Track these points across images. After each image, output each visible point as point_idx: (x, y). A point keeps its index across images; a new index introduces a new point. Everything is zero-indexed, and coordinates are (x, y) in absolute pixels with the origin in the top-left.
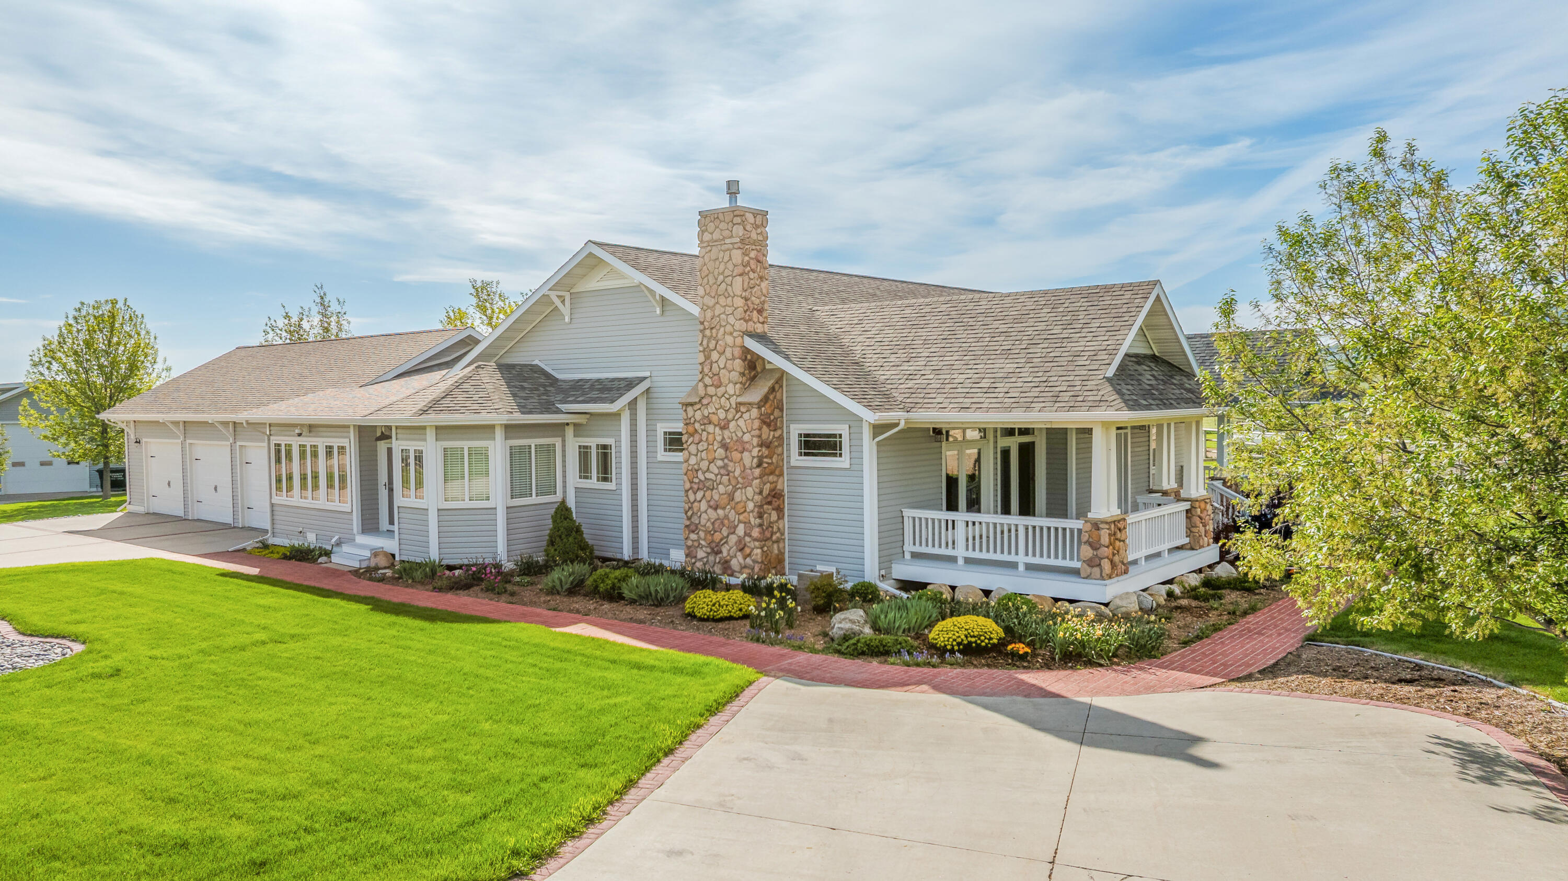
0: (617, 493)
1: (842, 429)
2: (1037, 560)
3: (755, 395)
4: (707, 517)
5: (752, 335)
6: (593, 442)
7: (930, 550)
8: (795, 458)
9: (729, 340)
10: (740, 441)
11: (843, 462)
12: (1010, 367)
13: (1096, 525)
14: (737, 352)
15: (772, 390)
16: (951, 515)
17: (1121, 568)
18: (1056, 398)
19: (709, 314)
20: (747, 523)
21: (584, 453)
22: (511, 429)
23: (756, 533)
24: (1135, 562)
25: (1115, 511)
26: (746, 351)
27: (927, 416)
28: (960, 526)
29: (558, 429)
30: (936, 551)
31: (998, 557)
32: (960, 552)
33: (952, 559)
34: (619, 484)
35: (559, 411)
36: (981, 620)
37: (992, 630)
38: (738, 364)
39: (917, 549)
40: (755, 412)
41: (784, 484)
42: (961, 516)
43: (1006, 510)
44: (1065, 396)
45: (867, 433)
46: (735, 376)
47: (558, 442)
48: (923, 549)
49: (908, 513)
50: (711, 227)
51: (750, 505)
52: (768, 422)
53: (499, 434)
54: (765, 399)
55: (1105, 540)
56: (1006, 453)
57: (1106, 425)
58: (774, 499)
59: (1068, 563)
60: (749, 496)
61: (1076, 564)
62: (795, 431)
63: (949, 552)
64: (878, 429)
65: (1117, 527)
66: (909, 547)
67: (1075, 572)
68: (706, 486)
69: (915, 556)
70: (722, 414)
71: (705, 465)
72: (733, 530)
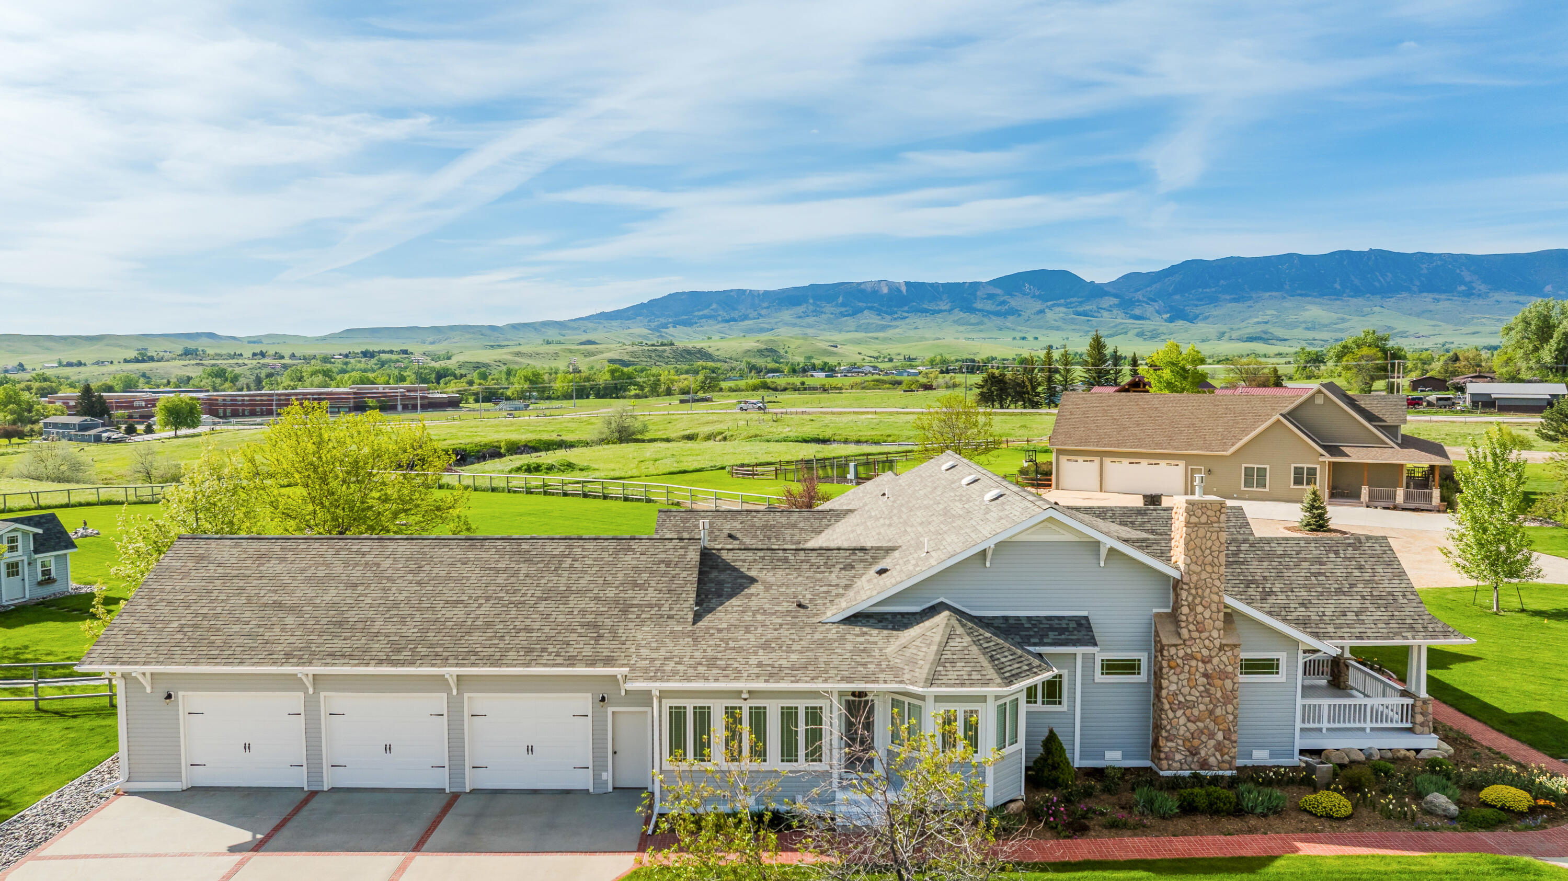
0: (1068, 713)
1: (1282, 656)
4: (1186, 728)
11: (1281, 677)
16: (1318, 701)
26: (1226, 605)
32: (1325, 725)
33: (1327, 730)
34: (1071, 706)
36: (1513, 790)
37: (1522, 792)
40: (1237, 651)
42: (1325, 702)
45: (1300, 657)
46: (1218, 624)
61: (1409, 726)
62: (1242, 657)
63: (1317, 725)
70: (1205, 652)
71: (1186, 690)
72: (1212, 736)
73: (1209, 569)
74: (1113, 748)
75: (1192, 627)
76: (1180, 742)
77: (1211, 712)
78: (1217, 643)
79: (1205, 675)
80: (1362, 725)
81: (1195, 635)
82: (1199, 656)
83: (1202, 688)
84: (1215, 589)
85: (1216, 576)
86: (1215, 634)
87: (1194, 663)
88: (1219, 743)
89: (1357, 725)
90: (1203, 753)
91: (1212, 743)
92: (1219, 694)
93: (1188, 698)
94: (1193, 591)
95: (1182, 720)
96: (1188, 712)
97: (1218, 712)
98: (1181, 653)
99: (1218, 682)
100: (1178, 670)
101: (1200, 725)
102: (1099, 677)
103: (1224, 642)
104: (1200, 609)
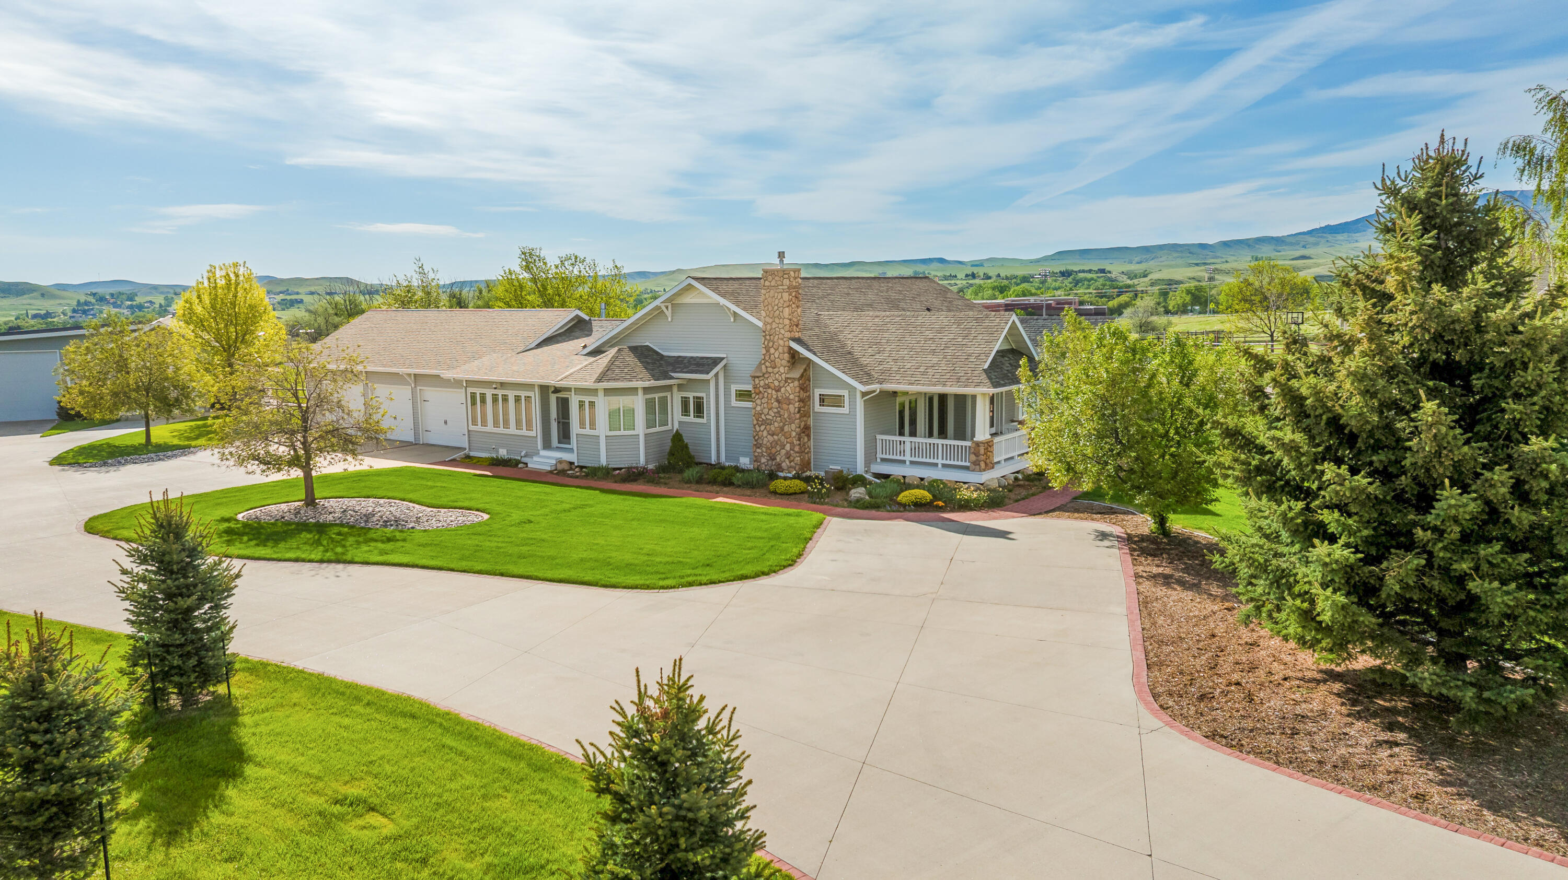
0: (708, 425)
1: (845, 393)
2: (948, 462)
3: (796, 374)
4: (767, 440)
5: (794, 340)
6: (691, 395)
7: (891, 457)
8: (818, 408)
9: (781, 342)
10: (788, 398)
11: (845, 410)
12: (935, 360)
13: (978, 444)
14: (786, 349)
15: (805, 370)
16: (902, 439)
17: (990, 466)
18: (958, 381)
19: (769, 327)
20: (792, 443)
21: (685, 402)
22: (646, 390)
23: (797, 449)
24: (999, 462)
25: (988, 437)
26: (790, 348)
27: (890, 387)
28: (908, 446)
29: (669, 388)
30: (894, 457)
31: (928, 460)
32: (908, 458)
33: (904, 462)
34: (709, 420)
35: (672, 378)
36: (922, 491)
37: (926, 495)
38: (786, 356)
39: (884, 456)
40: (796, 383)
41: (811, 422)
42: (907, 439)
43: (931, 435)
44: (963, 379)
45: (858, 395)
46: (784, 362)
47: (668, 395)
48: (887, 457)
49: (879, 437)
50: (770, 278)
51: (794, 434)
52: (804, 388)
53: (640, 392)
54: (802, 376)
55: (982, 451)
56: (931, 399)
57: (984, 395)
58: (806, 430)
59: (963, 464)
60: (793, 429)
61: (968, 464)
62: (818, 392)
63: (902, 458)
64: (864, 394)
65: (989, 445)
66: (879, 455)
67: (967, 468)
68: (766, 423)
69: (883, 460)
70: (776, 383)
71: (766, 411)
72: (783, 447)
73: (777, 320)
74: (745, 455)
75: (768, 364)
76: (764, 449)
77: (782, 429)
78: (783, 376)
79: (778, 401)
80: (935, 461)
81: (770, 370)
82: (772, 385)
83: (775, 410)
84: (781, 336)
85: (781, 326)
86: (782, 370)
87: (770, 391)
88: (787, 453)
90: (778, 460)
91: (783, 452)
92: (786, 416)
93: (768, 417)
94: (768, 337)
95: (765, 433)
96: (768, 427)
97: (786, 428)
98: (762, 383)
99: (785, 406)
100: (761, 396)
101: (775, 437)
102: (734, 403)
103: (788, 376)
104: (772, 351)
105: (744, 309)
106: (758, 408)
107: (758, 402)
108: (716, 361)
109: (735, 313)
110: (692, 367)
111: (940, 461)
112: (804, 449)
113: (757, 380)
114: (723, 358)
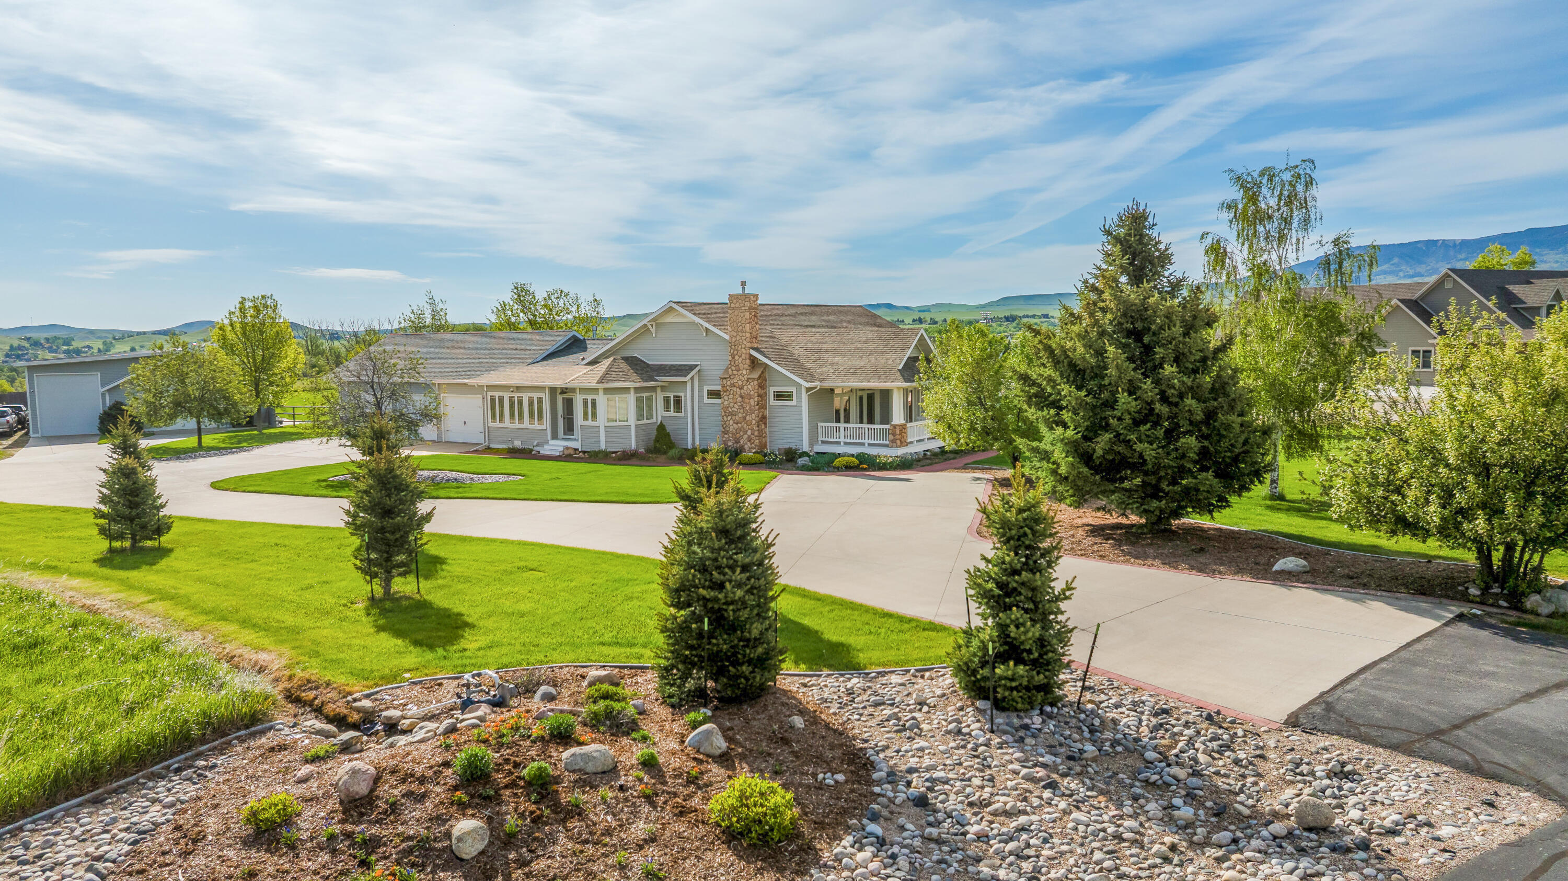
0: (685, 418)
1: (793, 389)
2: (873, 442)
3: (756, 375)
4: (733, 427)
5: (754, 349)
6: (671, 395)
7: (829, 440)
8: (772, 401)
9: (744, 351)
10: (749, 394)
11: (794, 403)
12: (862, 364)
13: (895, 427)
14: (747, 356)
15: (762, 372)
16: (838, 425)
17: (905, 444)
18: (879, 378)
19: (734, 339)
20: (752, 429)
21: (667, 400)
22: (637, 390)
23: (756, 433)
24: (912, 442)
25: (903, 422)
26: (751, 355)
27: (828, 384)
28: (842, 430)
29: (653, 389)
30: (832, 440)
31: (858, 441)
32: (842, 440)
33: (839, 443)
34: (686, 414)
35: (657, 381)
36: (851, 460)
37: (856, 461)
38: (748, 361)
39: (824, 439)
40: (756, 382)
41: (767, 413)
42: (842, 425)
43: (861, 422)
44: (883, 377)
45: (804, 391)
46: (746, 366)
47: (653, 394)
48: (827, 439)
49: (820, 424)
50: (735, 301)
51: (754, 422)
52: (762, 386)
53: (632, 391)
54: (760, 377)
55: (898, 432)
56: (861, 398)
57: (899, 388)
58: (763, 419)
59: (884, 442)
60: (753, 418)
61: (887, 442)
62: (772, 390)
63: (837, 440)
64: (808, 390)
65: (903, 427)
66: (820, 439)
67: (887, 446)
68: (731, 414)
69: (823, 442)
70: (740, 383)
71: (732, 405)
72: (745, 433)
73: (740, 334)
74: (714, 439)
75: (733, 368)
76: (730, 435)
77: (745, 418)
78: (745, 377)
79: (741, 396)
80: (863, 441)
81: (735, 372)
82: (736, 385)
83: (739, 404)
84: (743, 346)
85: (743, 338)
86: (744, 372)
87: (735, 389)
88: (749, 437)
89: (860, 441)
90: (742, 441)
91: (746, 436)
92: (748, 408)
93: (733, 409)
94: (733, 347)
95: (731, 423)
96: (733, 417)
97: (748, 418)
98: (729, 383)
99: (747, 401)
100: (728, 393)
101: (739, 425)
102: (706, 400)
103: (749, 377)
104: (737, 357)
105: (715, 326)
106: (726, 403)
107: (726, 398)
108: (692, 368)
109: (707, 329)
110: (673, 372)
111: (866, 441)
112: (761, 435)
113: (725, 381)
114: (697, 365)
